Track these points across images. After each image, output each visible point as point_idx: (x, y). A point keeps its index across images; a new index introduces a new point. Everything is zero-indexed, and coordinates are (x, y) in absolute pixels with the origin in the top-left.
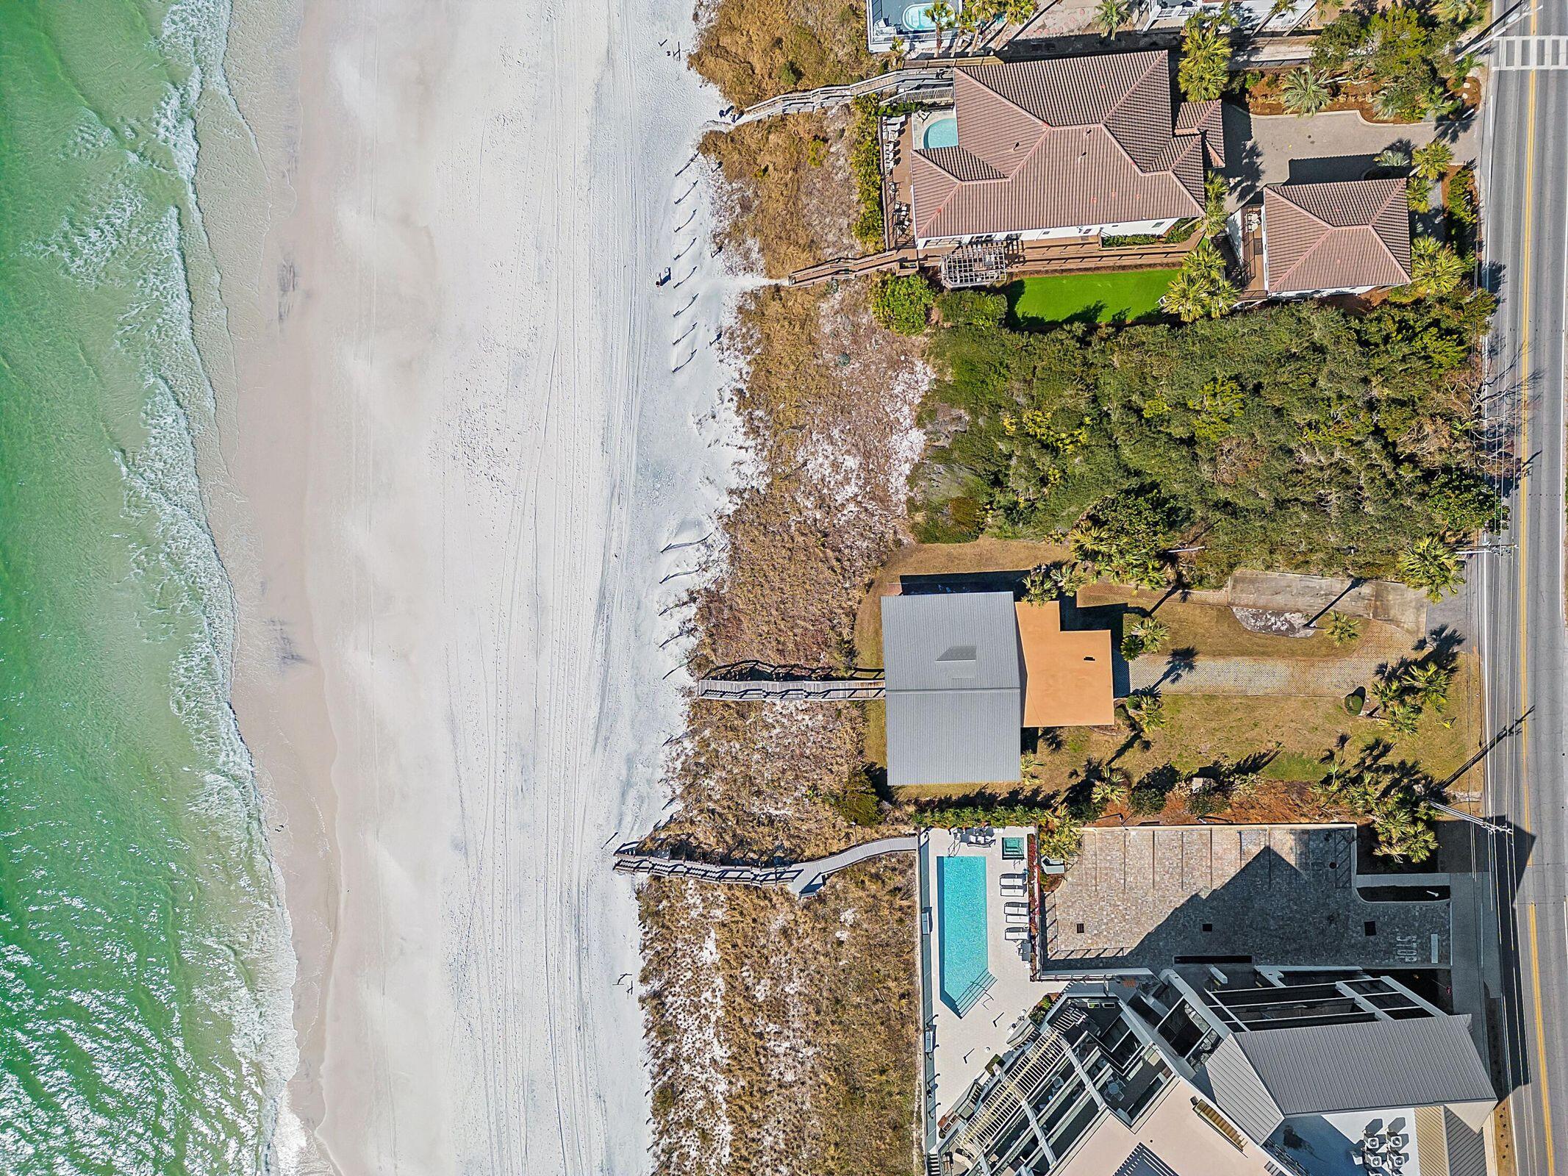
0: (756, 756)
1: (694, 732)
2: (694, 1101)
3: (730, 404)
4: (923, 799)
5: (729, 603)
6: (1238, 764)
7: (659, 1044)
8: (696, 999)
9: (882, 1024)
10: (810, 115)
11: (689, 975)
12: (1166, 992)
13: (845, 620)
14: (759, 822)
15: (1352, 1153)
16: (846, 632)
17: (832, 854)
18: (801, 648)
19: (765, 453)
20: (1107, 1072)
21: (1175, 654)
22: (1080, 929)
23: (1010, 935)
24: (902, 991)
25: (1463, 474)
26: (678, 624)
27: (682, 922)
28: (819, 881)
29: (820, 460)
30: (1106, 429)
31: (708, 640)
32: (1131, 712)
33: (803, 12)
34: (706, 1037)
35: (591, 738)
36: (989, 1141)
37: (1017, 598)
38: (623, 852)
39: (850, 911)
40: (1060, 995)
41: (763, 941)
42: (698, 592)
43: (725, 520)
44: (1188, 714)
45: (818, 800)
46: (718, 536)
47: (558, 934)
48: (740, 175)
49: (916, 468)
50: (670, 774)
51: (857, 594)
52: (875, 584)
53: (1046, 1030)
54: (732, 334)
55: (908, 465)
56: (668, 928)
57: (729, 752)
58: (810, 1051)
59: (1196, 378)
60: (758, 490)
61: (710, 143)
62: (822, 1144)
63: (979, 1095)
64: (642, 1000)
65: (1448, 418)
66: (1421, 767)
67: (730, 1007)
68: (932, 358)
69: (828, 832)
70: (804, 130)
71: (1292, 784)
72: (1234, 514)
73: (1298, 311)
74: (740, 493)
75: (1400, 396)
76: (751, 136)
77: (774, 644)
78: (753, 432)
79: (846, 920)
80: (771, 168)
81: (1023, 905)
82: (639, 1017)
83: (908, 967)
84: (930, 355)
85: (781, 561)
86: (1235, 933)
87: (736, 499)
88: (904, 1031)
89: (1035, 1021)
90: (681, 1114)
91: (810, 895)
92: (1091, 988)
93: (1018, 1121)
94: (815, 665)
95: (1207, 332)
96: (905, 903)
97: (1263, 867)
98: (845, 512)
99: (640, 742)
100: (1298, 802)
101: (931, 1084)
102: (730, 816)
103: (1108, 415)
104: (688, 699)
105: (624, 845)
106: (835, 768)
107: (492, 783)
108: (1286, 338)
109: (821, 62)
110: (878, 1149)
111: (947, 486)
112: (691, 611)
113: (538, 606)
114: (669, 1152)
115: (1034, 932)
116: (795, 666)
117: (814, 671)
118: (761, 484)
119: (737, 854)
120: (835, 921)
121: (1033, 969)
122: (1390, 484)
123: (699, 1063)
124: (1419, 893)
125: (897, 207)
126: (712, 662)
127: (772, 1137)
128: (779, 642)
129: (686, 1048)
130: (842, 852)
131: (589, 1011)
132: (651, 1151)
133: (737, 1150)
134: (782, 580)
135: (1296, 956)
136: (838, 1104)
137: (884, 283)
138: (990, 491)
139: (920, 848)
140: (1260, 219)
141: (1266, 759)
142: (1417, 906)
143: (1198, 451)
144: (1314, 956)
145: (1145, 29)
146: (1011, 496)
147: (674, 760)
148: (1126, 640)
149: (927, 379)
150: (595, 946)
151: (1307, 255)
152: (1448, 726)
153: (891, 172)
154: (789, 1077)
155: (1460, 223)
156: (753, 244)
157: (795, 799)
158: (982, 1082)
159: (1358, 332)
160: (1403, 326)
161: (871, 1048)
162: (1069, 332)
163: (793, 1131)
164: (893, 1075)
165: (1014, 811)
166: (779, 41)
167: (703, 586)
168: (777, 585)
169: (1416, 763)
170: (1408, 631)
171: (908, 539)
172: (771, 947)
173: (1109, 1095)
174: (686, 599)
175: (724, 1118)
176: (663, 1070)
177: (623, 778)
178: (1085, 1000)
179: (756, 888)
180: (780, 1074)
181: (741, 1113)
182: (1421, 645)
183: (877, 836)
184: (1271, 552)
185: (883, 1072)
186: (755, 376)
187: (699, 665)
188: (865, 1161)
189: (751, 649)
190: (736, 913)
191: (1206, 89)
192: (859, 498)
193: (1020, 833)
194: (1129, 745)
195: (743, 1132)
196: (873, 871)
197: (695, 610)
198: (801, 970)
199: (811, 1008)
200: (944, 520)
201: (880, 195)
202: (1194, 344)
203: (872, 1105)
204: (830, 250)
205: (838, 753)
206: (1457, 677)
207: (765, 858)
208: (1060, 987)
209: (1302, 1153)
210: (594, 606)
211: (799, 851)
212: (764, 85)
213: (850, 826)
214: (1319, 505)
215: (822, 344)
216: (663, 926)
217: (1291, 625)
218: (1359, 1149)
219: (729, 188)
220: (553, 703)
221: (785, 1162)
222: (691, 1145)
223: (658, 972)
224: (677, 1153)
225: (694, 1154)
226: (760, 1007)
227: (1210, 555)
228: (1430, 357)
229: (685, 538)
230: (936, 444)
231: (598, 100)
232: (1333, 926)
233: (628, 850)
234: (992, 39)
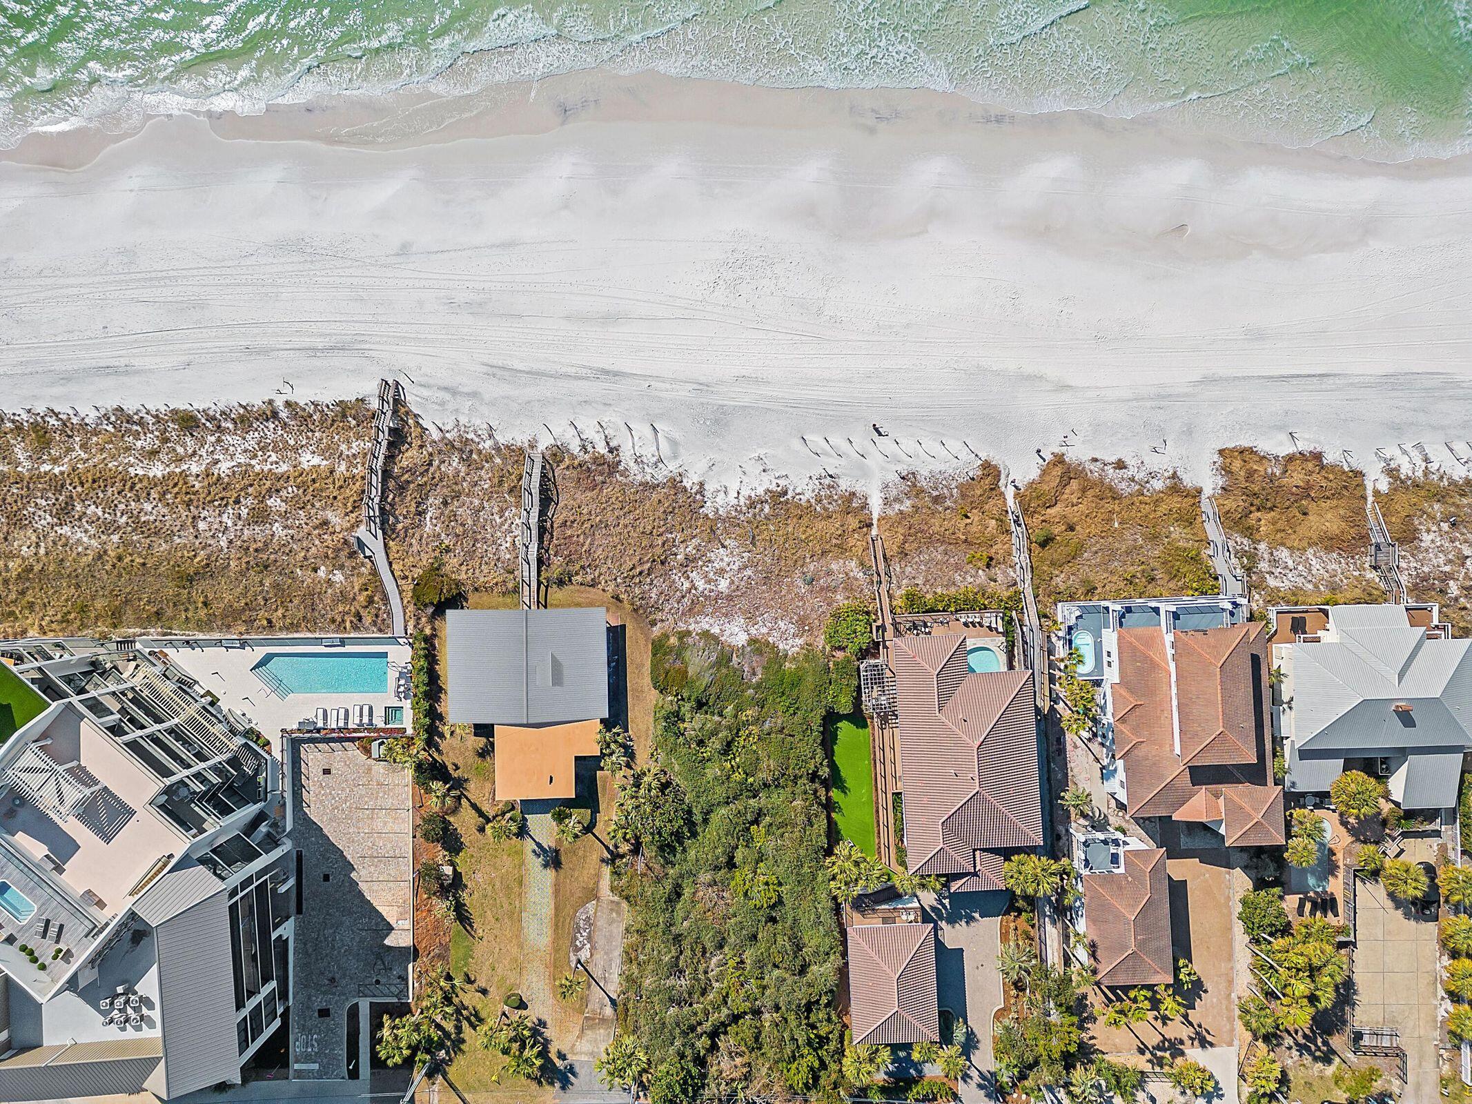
0: (476, 502)
1: (498, 449)
2: (184, 445)
3: (774, 485)
4: (436, 642)
5: (608, 481)
6: (465, 905)
7: (233, 416)
8: (270, 448)
9: (246, 604)
10: (1010, 554)
11: (292, 442)
12: (271, 842)
13: (589, 578)
14: (420, 503)
15: (127, 985)
16: (579, 578)
17: (390, 564)
18: (567, 541)
19: (733, 513)
20: (198, 787)
21: (557, 851)
22: (327, 772)
23: (320, 712)
24: (274, 621)
25: (699, 1088)
26: (590, 438)
27: (337, 437)
28: (368, 553)
29: (726, 559)
30: (741, 795)
31: (576, 462)
32: (508, 815)
33: (1094, 549)
34: (237, 455)
35: (495, 363)
36: (146, 693)
37: (602, 721)
38: (398, 388)
39: (342, 578)
40: (270, 754)
41: (318, 505)
42: (618, 455)
43: (678, 479)
44: (507, 863)
45: (437, 553)
46: (665, 473)
47: (328, 332)
48: (963, 496)
49: (715, 638)
50: (463, 429)
51: (610, 589)
52: (619, 604)
53: (240, 741)
54: (833, 487)
55: (718, 631)
56: (332, 425)
57: (481, 478)
58: (224, 543)
59: (780, 870)
60: (703, 507)
61: (990, 471)
62: (145, 552)
63: (185, 685)
64: (271, 402)
65: (747, 1077)
66: (460, 1057)
67: (262, 476)
68: (805, 651)
69: (410, 561)
70: (998, 549)
71: (447, 949)
72: (669, 900)
73: (835, 952)
74: (701, 491)
75: (763, 1035)
76: (995, 505)
77: (572, 518)
78: (751, 504)
79: (334, 575)
80: (968, 521)
81: (346, 723)
82: (257, 400)
83: (294, 627)
84: (807, 650)
85: (642, 525)
86: (322, 901)
87: (696, 488)
88: (240, 622)
89: (247, 732)
90: (173, 434)
91: (356, 545)
92: (275, 780)
93: (161, 716)
94: (551, 552)
95: (820, 879)
96: (348, 625)
97: (377, 924)
98: (682, 580)
99: (492, 403)
100: (432, 954)
101: (195, 645)
102: (425, 479)
103: (755, 797)
104: (526, 445)
105: (403, 389)
106: (464, 568)
107: (458, 277)
108: (813, 943)
109: (1053, 564)
110: (140, 599)
111: (697, 663)
112: (602, 449)
113: (610, 319)
114: (141, 422)
115: (323, 732)
116: (552, 535)
117: (547, 551)
118: (708, 510)
119: (392, 484)
120: (334, 565)
121: (292, 731)
122: (693, 1028)
123: (215, 449)
124: (353, 1054)
125: (929, 624)
126: (558, 466)
127: (150, 510)
128: (573, 522)
129: (229, 439)
130: (392, 572)
131: (262, 357)
132: (142, 408)
133: (140, 481)
134: (626, 526)
135: (302, 951)
136: (179, 566)
137: (868, 613)
138: (692, 698)
139: (395, 638)
140: (911, 922)
141: (468, 928)
142: (342, 1052)
143: (723, 871)
144: (302, 966)
145: (1071, 830)
146: (688, 716)
147: (475, 432)
148: (567, 811)
149: (787, 647)
150: (316, 362)
151: (876, 958)
152: (493, 1078)
153: (958, 620)
154: (202, 525)
155: (908, 1088)
156: (907, 506)
157: (439, 534)
158: (196, 687)
159: (817, 1002)
160: (823, 1040)
161: (226, 594)
162: (821, 764)
163: (156, 527)
164: (202, 613)
165: (425, 717)
166: (1072, 529)
167: (622, 458)
168: (622, 522)
169: (463, 1052)
170: (574, 1045)
171: (657, 631)
172: (313, 512)
173: (178, 788)
174: (611, 444)
175: (168, 470)
176: (211, 419)
177: (461, 389)
178: (264, 775)
179: (362, 500)
180: (205, 518)
181: (171, 484)
182: (562, 1056)
183: (405, 602)
184: (638, 931)
185: (205, 604)
186: (798, 506)
187: (555, 455)
188: (130, 588)
189: (569, 499)
190: (341, 483)
191: (1012, 877)
192: (693, 591)
193: (407, 721)
194: (481, 813)
195: (156, 485)
196: (376, 598)
197: (602, 452)
198: (292, 537)
199: (260, 544)
200: (669, 662)
201: (939, 611)
202: (810, 867)
203: (177, 595)
204: (898, 569)
205: (477, 571)
206: (534, 1085)
207: (388, 507)
208: (277, 754)
209: (127, 945)
210: (607, 367)
211: (394, 536)
212: (1037, 516)
213: (413, 580)
214: (676, 969)
215: (822, 562)
216: (333, 421)
217: (581, 949)
218: (130, 990)
219: (953, 486)
220: (526, 331)
221: (130, 521)
222: (147, 442)
223: (294, 416)
224: (140, 430)
225: (139, 444)
226: (262, 502)
227: (637, 881)
228: (795, 1060)
229: (664, 445)
230: (734, 655)
231: (1029, 378)
232: (327, 982)
233: (399, 392)
234: (1066, 704)
